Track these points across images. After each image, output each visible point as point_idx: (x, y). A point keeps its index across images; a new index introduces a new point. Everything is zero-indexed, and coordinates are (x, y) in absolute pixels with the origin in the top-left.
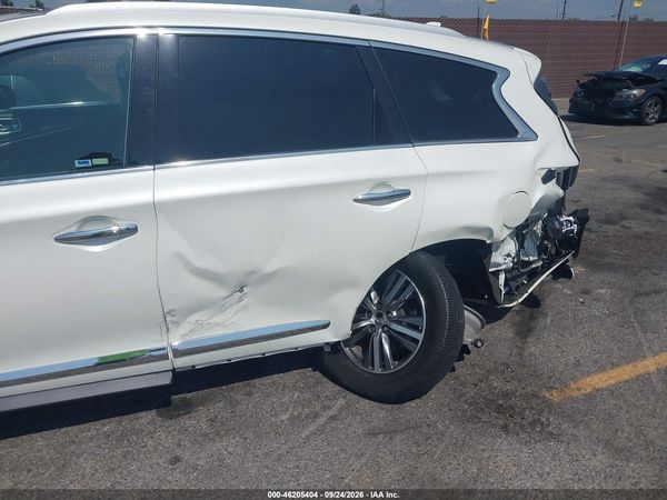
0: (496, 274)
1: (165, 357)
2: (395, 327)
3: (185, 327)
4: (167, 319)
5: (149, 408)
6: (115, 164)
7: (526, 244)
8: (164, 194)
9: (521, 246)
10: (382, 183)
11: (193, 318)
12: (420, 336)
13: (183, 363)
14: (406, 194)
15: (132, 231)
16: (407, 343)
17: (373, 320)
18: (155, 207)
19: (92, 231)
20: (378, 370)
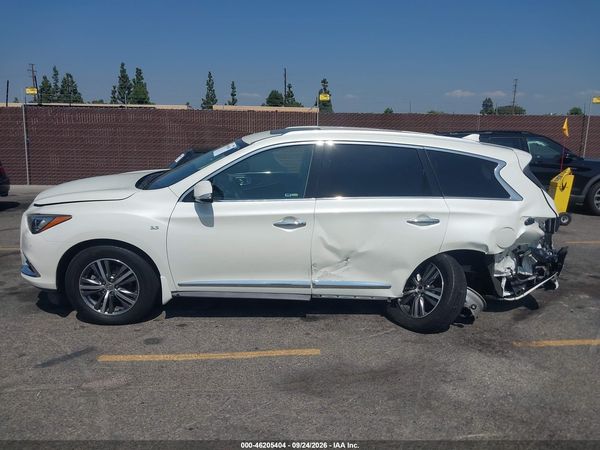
0: (500, 279)
1: (309, 287)
2: (427, 293)
3: (319, 274)
4: (313, 268)
5: (296, 316)
6: (300, 196)
7: (523, 264)
8: (318, 211)
9: (519, 263)
10: (423, 215)
11: (323, 270)
12: (439, 298)
13: (317, 291)
14: (438, 222)
15: (303, 225)
16: (432, 302)
17: (417, 290)
18: (314, 216)
19: (287, 223)
20: (417, 316)
